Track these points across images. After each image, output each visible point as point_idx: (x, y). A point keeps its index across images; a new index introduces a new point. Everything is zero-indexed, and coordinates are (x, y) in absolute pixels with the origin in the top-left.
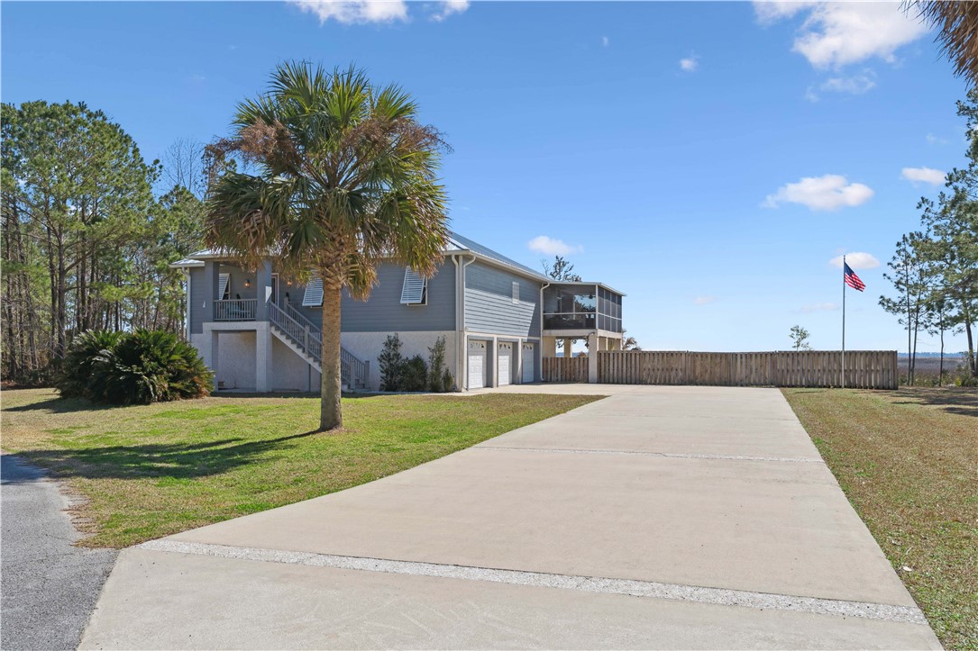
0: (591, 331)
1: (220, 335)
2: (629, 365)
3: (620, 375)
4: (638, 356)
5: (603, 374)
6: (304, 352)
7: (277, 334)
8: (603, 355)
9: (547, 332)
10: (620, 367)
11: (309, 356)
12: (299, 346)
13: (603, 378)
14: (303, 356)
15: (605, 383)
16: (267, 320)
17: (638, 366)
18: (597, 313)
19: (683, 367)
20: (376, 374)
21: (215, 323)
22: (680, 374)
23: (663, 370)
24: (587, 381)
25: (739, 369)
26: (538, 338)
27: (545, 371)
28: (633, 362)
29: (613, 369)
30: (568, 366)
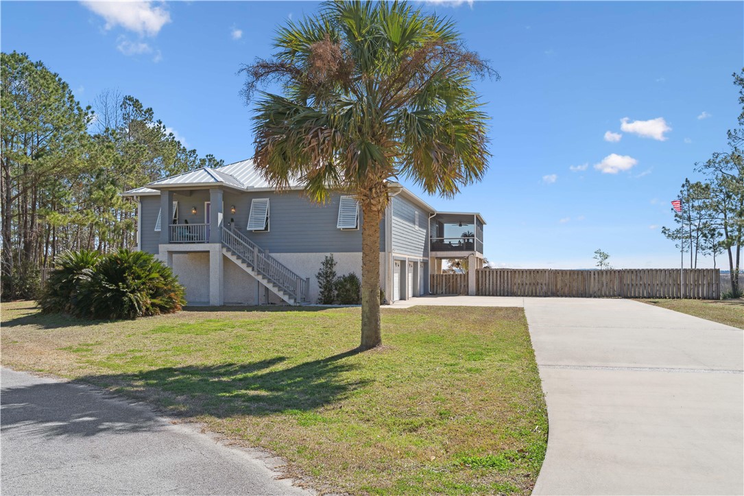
0: (471, 252)
1: (173, 255)
2: (502, 281)
3: (495, 289)
4: (509, 273)
5: (480, 288)
6: (253, 270)
7: (229, 255)
8: (480, 272)
9: (434, 253)
10: (495, 282)
11: (258, 274)
12: (249, 265)
13: (480, 291)
14: (253, 274)
15: (482, 295)
16: (219, 243)
17: (510, 282)
18: (475, 238)
19: (547, 281)
20: (315, 289)
21: (171, 245)
22: (545, 288)
23: (530, 284)
24: (467, 294)
25: (592, 284)
26: (427, 259)
27: (432, 286)
28: (506, 278)
29: (489, 283)
30: (451, 281)
